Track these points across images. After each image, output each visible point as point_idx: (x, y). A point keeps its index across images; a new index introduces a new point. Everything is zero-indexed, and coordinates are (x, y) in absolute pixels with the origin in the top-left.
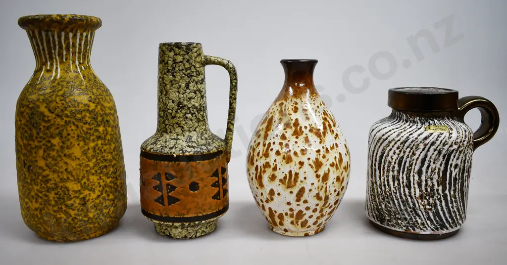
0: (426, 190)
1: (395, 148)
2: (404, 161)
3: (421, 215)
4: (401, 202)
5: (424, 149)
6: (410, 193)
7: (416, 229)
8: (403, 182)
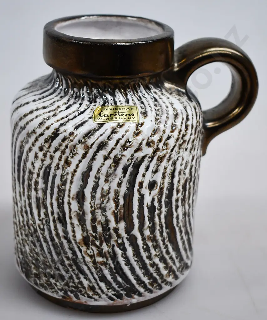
0: (94, 229)
1: (36, 149)
2: (51, 175)
3: (87, 272)
4: (52, 248)
5: (84, 156)
6: (66, 232)
7: (81, 296)
8: (53, 213)
